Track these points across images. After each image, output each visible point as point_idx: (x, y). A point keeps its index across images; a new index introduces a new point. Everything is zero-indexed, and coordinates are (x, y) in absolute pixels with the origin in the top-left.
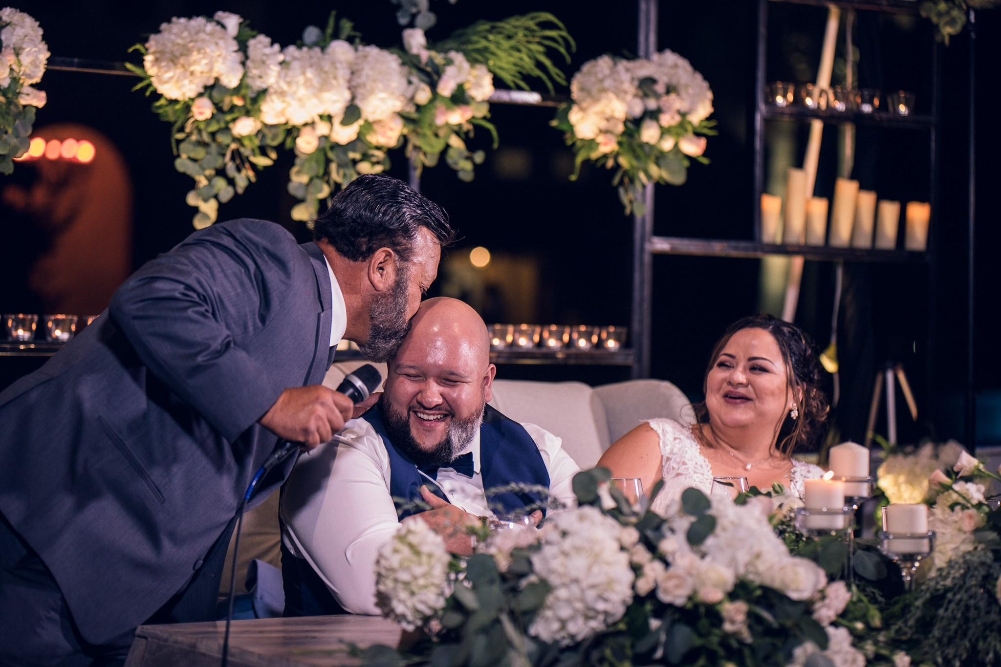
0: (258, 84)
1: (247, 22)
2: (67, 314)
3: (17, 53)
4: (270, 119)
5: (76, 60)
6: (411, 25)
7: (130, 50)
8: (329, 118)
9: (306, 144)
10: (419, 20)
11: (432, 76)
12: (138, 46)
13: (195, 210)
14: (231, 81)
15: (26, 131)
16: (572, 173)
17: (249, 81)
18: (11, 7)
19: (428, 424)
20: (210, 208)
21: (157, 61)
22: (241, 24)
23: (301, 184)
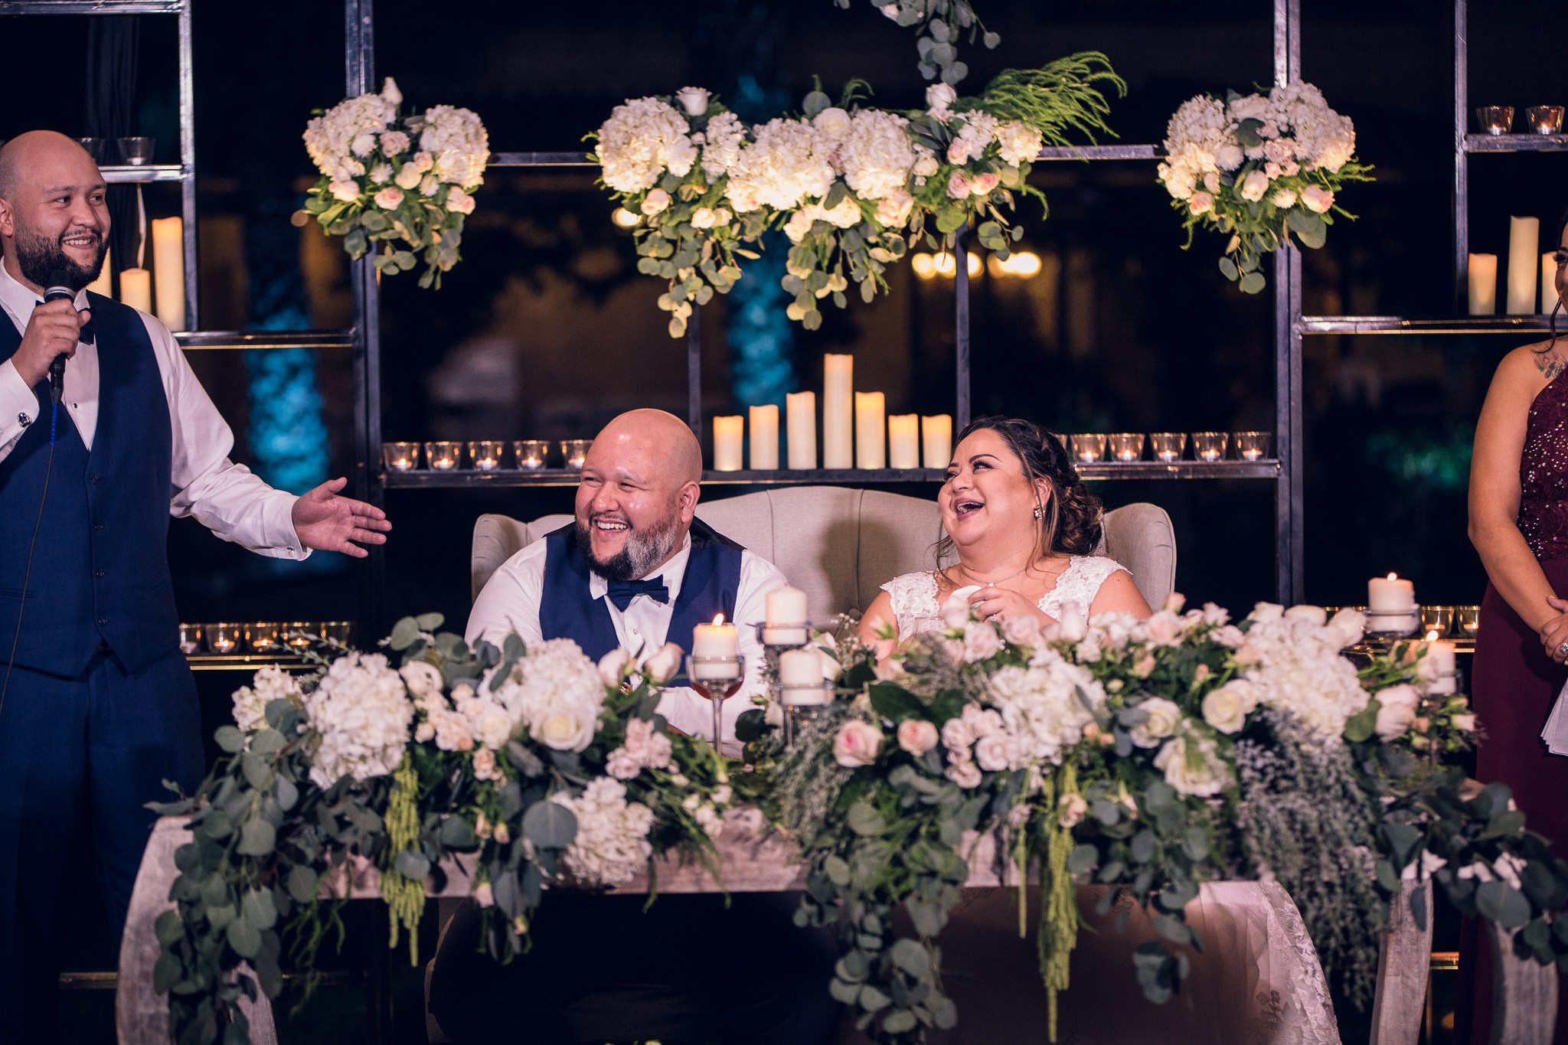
0: (714, 170)
1: (717, 96)
2: (537, 440)
3: (435, 157)
4: (741, 206)
5: (534, 154)
6: (937, 80)
7: (583, 139)
8: (814, 200)
9: (795, 231)
10: (945, 74)
11: (941, 143)
12: (591, 135)
13: (669, 315)
14: (680, 169)
15: (455, 241)
16: (1185, 243)
17: (704, 165)
18: (443, 104)
19: (602, 533)
20: (683, 312)
21: (605, 151)
22: (710, 99)
23: (797, 278)
